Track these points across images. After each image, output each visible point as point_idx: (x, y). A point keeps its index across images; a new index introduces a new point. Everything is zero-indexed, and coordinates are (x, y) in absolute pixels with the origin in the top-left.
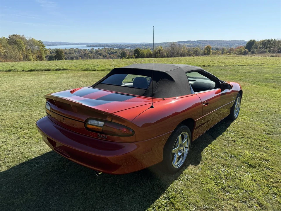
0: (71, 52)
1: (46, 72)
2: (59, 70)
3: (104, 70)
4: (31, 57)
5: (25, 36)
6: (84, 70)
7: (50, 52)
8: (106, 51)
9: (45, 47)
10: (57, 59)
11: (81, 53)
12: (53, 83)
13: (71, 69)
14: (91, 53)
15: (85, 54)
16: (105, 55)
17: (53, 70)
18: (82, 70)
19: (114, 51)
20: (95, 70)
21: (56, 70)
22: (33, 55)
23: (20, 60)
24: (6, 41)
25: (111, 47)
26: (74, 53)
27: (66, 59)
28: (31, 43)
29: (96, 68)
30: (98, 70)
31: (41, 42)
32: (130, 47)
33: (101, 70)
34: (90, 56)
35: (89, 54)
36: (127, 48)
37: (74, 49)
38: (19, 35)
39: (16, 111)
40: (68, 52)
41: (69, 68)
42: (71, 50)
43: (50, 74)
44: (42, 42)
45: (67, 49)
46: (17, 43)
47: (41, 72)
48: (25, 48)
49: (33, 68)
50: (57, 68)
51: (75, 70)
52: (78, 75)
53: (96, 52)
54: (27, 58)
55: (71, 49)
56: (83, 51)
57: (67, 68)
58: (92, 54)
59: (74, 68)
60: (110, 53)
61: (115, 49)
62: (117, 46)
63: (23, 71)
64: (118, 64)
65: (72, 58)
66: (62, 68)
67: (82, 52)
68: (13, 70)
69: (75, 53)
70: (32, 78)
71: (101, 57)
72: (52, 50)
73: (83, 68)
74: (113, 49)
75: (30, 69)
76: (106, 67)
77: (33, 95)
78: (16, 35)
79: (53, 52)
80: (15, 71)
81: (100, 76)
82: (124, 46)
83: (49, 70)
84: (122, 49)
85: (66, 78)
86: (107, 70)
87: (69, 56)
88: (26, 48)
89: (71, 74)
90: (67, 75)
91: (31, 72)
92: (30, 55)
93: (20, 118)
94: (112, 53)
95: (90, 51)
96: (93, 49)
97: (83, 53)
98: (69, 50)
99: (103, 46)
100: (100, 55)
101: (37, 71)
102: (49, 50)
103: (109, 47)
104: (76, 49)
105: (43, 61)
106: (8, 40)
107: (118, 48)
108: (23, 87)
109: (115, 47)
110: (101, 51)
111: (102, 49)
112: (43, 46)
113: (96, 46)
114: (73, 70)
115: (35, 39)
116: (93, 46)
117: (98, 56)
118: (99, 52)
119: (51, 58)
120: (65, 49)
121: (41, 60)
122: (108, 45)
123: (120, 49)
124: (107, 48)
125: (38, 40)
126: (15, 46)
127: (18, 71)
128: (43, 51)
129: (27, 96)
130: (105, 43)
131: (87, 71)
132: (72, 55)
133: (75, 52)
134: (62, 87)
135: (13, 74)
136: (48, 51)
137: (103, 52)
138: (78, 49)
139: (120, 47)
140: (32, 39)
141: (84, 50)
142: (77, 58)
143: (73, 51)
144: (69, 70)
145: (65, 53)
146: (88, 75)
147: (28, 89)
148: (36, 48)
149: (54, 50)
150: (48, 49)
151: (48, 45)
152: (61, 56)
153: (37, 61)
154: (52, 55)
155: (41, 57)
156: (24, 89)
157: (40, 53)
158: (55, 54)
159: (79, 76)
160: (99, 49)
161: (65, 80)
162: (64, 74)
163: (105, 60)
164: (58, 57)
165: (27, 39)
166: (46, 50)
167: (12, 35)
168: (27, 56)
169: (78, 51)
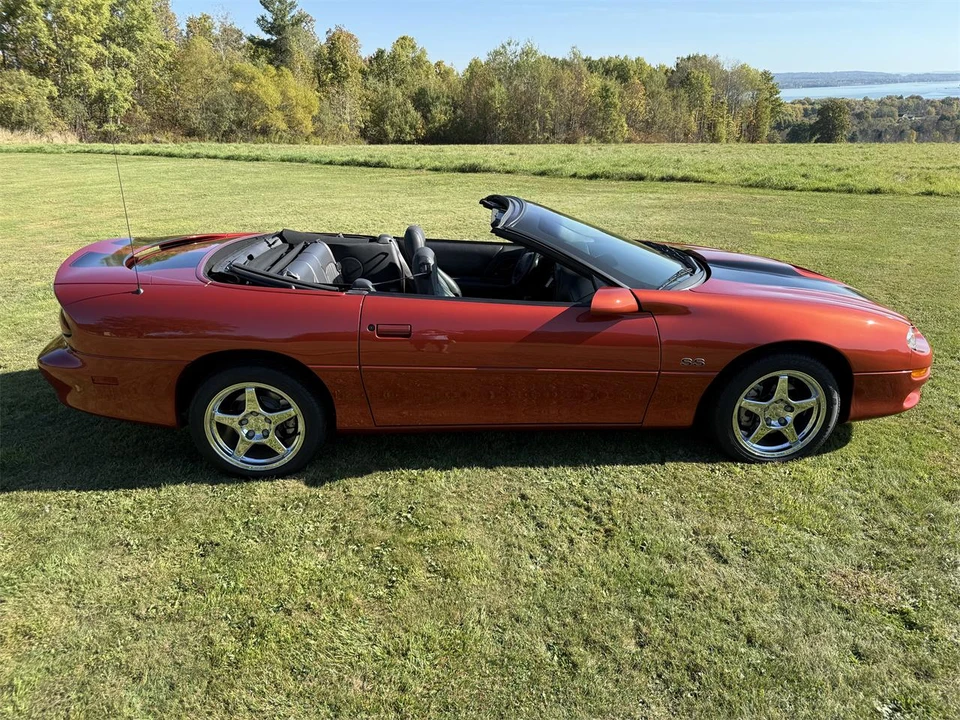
0: (886, 109)
1: (629, 182)
4: (722, 130)
5: (721, 59)
7: (805, 110)
9: (778, 93)
10: (818, 136)
11: (929, 113)
13: (708, 177)
15: (943, 118)
18: (743, 186)
20: (792, 189)
22: (729, 123)
23: (686, 139)
24: (664, 77)
26: (897, 114)
27: (852, 139)
28: (734, 82)
31: (767, 77)
37: (901, 97)
38: (697, 56)
40: (875, 108)
42: (888, 102)
44: (772, 78)
45: (870, 101)
46: (691, 84)
48: (709, 99)
54: (709, 132)
55: (889, 98)
56: (935, 107)
57: (697, 174)
63: (574, 175)
65: (879, 137)
67: (933, 110)
69: (900, 115)
72: (813, 104)
75: (593, 172)
78: (694, 58)
79: (813, 111)
80: (555, 174)
87: (870, 126)
88: (716, 98)
92: (721, 120)
97: (937, 114)
98: (881, 103)
102: (803, 104)
104: (912, 97)
106: (669, 74)
112: (773, 91)
114: (713, 183)
115: (753, 66)
119: (797, 134)
120: (865, 99)
125: (761, 70)
126: (682, 92)
127: (561, 176)
128: (767, 107)
132: (883, 123)
133: (903, 109)
138: (918, 97)
140: (743, 67)
141: (943, 102)
142: (900, 135)
143: (893, 105)
144: (700, 182)
145: (859, 116)
148: (747, 97)
149: (820, 102)
150: (800, 102)
152: (834, 126)
153: (738, 141)
154: (806, 120)
155: (756, 127)
157: (756, 113)
158: (815, 119)
164: (820, 128)
165: (727, 67)
166: (777, 105)
167: (685, 57)
168: (712, 126)
169: (917, 107)
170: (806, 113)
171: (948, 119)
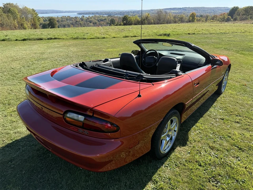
0: (63, 20)
1: (39, 41)
2: (51, 39)
3: (93, 38)
4: (25, 25)
5: (18, 5)
6: (74, 39)
7: (44, 20)
8: (96, 18)
9: (38, 15)
10: (50, 27)
12: (44, 54)
13: (62, 37)
14: (82, 20)
15: (76, 21)
16: (95, 22)
17: (45, 39)
18: (72, 39)
19: (104, 18)
20: (85, 39)
21: (48, 39)
22: (27, 24)
23: (15, 28)
25: (101, 14)
27: (59, 27)
28: (25, 12)
29: (85, 37)
30: (88, 39)
31: (33, 10)
32: (119, 14)
33: (91, 39)
34: (81, 24)
35: (80, 21)
36: (116, 15)
37: (66, 17)
38: (12, 4)
39: (6, 85)
40: (60, 20)
41: (60, 37)
42: (63, 18)
43: (42, 43)
44: (35, 11)
45: (59, 17)
46: (11, 12)
47: (34, 41)
48: (19, 16)
49: (26, 38)
50: (49, 37)
51: (66, 39)
52: (69, 44)
53: (86, 20)
54: (22, 27)
55: (63, 17)
56: (74, 19)
57: (58, 37)
58: (83, 22)
59: (65, 37)
60: (100, 21)
61: (105, 17)
62: (106, 13)
63: (17, 40)
64: (107, 32)
65: (64, 26)
66: (53, 38)
67: (73, 19)
68: (7, 39)
69: (67, 21)
70: (25, 47)
71: (91, 24)
72: (45, 18)
73: (74, 37)
74: (103, 17)
75: (23, 38)
76: (96, 35)
77: (24, 67)
78: (9, 4)
79: (46, 20)
80: (9, 40)
81: (89, 45)
82: (113, 13)
83: (41, 39)
84: (111, 16)
85: (57, 47)
86: (96, 39)
87: (61, 24)
88: (21, 16)
89: (62, 43)
90: (58, 44)
91: (25, 42)
92: (24, 23)
93: (9, 93)
94: (102, 20)
95: (81, 19)
96: (84, 17)
97: (75, 20)
98: (61, 18)
99: (93, 14)
100: (90, 23)
101: (30, 40)
102: (43, 18)
103: (98, 14)
104: (68, 16)
105: (37, 30)
106: (2, 9)
107: (107, 16)
108: (14, 58)
109: (104, 15)
110: (91, 18)
111: (92, 16)
112: (36, 14)
113: (87, 14)
114: (64, 39)
116: (84, 14)
117: (88, 24)
118: (89, 20)
119: (44, 27)
120: (58, 17)
121: (35, 29)
122: (97, 13)
123: (109, 16)
124: (97, 15)
125: (31, 9)
126: (9, 14)
127: (11, 41)
128: (36, 19)
129: (18, 68)
130: (95, 11)
131: (77, 40)
132: (64, 23)
133: (67, 19)
134: (53, 58)
135: (7, 44)
136: (41, 19)
137: (93, 19)
138: (69, 17)
139: (109, 14)
140: (25, 7)
141: (75, 18)
142: (69, 26)
143: (64, 18)
144: (60, 39)
145: (58, 21)
146: (78, 44)
147: (20, 60)
148: (29, 16)
149: (47, 18)
150: (41, 18)
151: (42, 13)
152: (54, 24)
153: (31, 29)
154: (45, 23)
155: (35, 25)
156: (16, 60)
157: (34, 21)
158: (48, 22)
159: (69, 46)
160: (89, 16)
161: (56, 50)
162: (55, 43)
163: (95, 28)
164: (51, 25)
165: (21, 7)
166: (39, 19)
167: (6, 3)
168: (22, 25)
169: (70, 19)
170: (44, 21)
171: (78, 22)
